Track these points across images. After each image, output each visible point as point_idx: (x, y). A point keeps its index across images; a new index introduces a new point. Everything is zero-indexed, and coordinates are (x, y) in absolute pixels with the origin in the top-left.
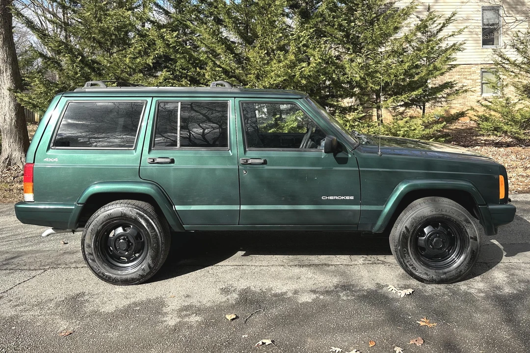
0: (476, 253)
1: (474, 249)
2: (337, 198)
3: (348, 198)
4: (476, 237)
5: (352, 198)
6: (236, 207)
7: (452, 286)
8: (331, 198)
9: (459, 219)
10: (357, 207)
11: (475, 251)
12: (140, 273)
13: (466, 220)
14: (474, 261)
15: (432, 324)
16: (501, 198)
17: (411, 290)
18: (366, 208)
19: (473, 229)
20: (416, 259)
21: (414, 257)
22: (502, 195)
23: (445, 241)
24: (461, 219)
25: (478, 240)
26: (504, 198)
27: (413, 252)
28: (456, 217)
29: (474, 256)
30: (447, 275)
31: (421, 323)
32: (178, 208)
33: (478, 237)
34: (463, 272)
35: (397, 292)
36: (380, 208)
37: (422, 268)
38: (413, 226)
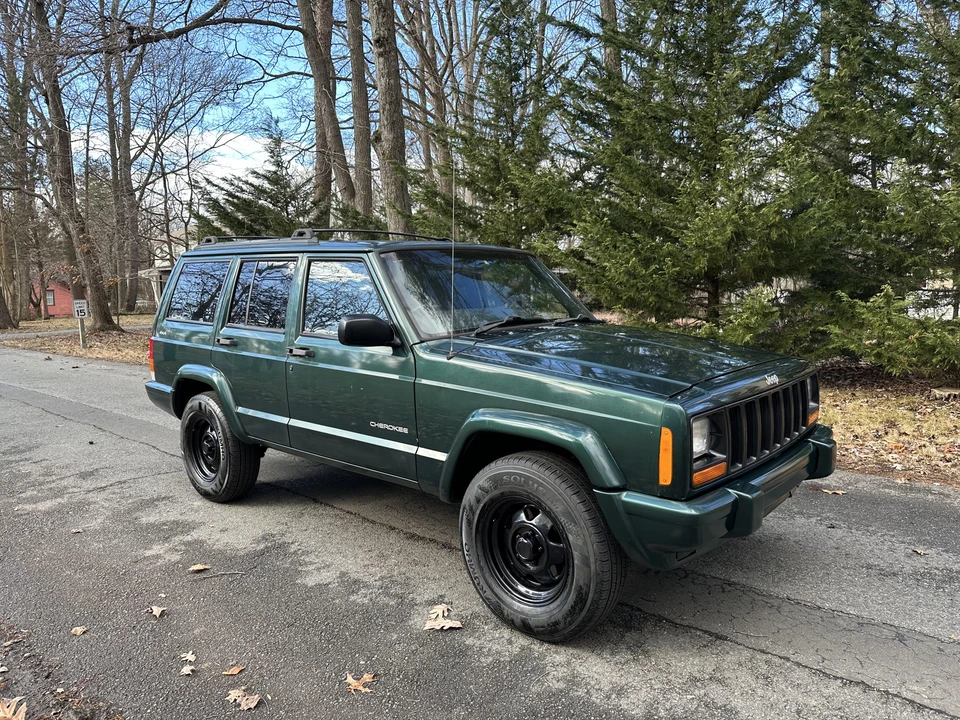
0: (587, 594)
1: (581, 583)
2: (388, 427)
3: (401, 430)
4: (587, 558)
5: (406, 431)
6: (284, 420)
7: (538, 648)
8: (381, 426)
9: (554, 508)
10: (410, 449)
11: (585, 588)
13: (568, 514)
14: (581, 610)
15: (361, 688)
16: (662, 482)
17: (457, 624)
18: (423, 452)
19: (582, 539)
20: (486, 569)
21: (483, 563)
22: (666, 477)
23: (543, 550)
24: (558, 509)
25: (593, 567)
26: (669, 483)
27: (480, 553)
28: (549, 503)
29: (581, 599)
30: (532, 622)
31: (350, 679)
32: (240, 410)
33: (592, 560)
34: (561, 626)
35: (436, 619)
36: (441, 456)
37: (492, 590)
38: (478, 501)
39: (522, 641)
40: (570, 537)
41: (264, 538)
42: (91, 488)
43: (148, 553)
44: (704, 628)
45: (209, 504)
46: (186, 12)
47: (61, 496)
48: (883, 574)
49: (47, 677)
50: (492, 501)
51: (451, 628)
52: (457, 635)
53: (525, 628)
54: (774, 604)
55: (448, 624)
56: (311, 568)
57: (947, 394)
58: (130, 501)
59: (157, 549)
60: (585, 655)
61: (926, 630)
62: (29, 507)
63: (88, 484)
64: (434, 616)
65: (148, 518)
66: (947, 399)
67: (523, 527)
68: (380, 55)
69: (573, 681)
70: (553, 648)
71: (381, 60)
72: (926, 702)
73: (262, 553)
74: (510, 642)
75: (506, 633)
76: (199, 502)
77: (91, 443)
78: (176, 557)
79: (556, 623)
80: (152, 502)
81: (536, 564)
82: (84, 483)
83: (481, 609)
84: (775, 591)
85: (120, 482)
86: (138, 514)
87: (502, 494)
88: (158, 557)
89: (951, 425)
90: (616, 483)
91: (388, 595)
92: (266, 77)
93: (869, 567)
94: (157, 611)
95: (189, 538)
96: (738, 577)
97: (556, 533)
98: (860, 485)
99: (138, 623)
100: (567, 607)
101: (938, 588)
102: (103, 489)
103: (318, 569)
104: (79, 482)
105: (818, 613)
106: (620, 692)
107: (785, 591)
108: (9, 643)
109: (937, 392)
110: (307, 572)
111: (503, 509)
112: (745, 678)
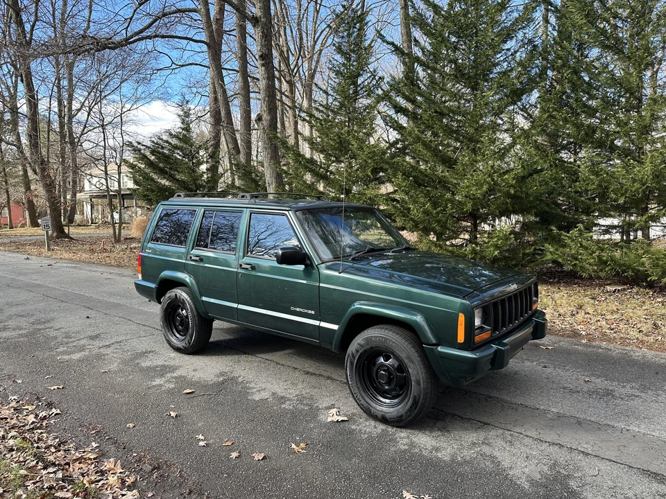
0: (419, 400)
1: (416, 394)
2: (301, 310)
3: (310, 312)
4: (419, 381)
5: (313, 312)
6: (235, 305)
7: (390, 430)
8: (298, 309)
9: (401, 355)
10: (316, 323)
11: (417, 396)
12: (184, 345)
13: (409, 358)
14: (415, 409)
15: (300, 450)
16: (459, 341)
17: (346, 419)
18: (324, 324)
19: (416, 371)
20: (361, 389)
21: (359, 385)
22: (461, 338)
23: (393, 378)
24: (403, 355)
25: (422, 386)
26: (462, 341)
27: (358, 380)
28: (398, 352)
29: (415, 402)
30: (388, 416)
31: (293, 446)
32: (204, 299)
33: (422, 382)
34: (404, 417)
35: (333, 416)
36: (335, 327)
37: (365, 400)
38: (357, 351)
39: (381, 427)
40: (410, 370)
41: (222, 374)
42: (101, 345)
43: (154, 383)
44: (478, 419)
45: (180, 355)
46: (127, 28)
47: (83, 350)
48: (572, 392)
49: (124, 448)
50: (365, 351)
51: (342, 421)
52: (346, 424)
53: (384, 420)
54: (515, 408)
55: (341, 419)
56: (254, 390)
57: (614, 289)
58: (129, 353)
59: (158, 381)
60: (416, 432)
61: (592, 419)
62: (66, 357)
63: (97, 343)
64: (331, 415)
65: (146, 363)
66: (614, 292)
67: (382, 365)
68: (263, 65)
69: (412, 445)
70: (399, 429)
71: (263, 68)
72: (590, 452)
73: (222, 383)
74: (376, 427)
75: (373, 423)
76: (173, 354)
77: (88, 317)
78: (172, 386)
79: (401, 416)
80: (144, 354)
81: (389, 385)
82: (95, 343)
83: (358, 410)
84: (514, 400)
85: (118, 342)
86: (137, 361)
87: (371, 348)
88: (161, 385)
89: (615, 309)
90: (434, 341)
91: (302, 404)
92: (174, 66)
93: (565, 388)
94: (173, 414)
95: (175, 375)
96: (494, 394)
97: (401, 368)
98: (561, 344)
99: (164, 420)
100: (408, 407)
101: (600, 398)
102: (109, 346)
103: (259, 391)
104: (91, 342)
105: (537, 411)
106: (437, 450)
107: (519, 400)
108: (94, 432)
109: (609, 288)
110: (253, 393)
111: (371, 355)
112: (500, 443)
